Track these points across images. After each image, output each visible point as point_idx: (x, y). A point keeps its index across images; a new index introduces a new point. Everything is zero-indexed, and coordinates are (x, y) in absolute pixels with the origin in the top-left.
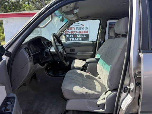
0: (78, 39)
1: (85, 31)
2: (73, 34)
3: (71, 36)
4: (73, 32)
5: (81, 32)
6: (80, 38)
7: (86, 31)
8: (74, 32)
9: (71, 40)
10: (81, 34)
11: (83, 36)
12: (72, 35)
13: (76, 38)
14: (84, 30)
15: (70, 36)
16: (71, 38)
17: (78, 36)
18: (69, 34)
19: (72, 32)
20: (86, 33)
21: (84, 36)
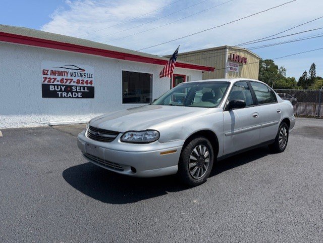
0: (75, 95)
1: (87, 81)
2: (64, 84)
3: (61, 89)
4: (65, 81)
5: (81, 82)
6: (79, 93)
7: (89, 80)
8: (67, 80)
9: (60, 96)
10: (80, 85)
11: (84, 89)
12: (62, 87)
13: (70, 93)
14: (85, 79)
15: (58, 88)
16: (60, 93)
17: (75, 90)
18: (56, 83)
19: (62, 80)
20: (89, 85)
21: (86, 91)
